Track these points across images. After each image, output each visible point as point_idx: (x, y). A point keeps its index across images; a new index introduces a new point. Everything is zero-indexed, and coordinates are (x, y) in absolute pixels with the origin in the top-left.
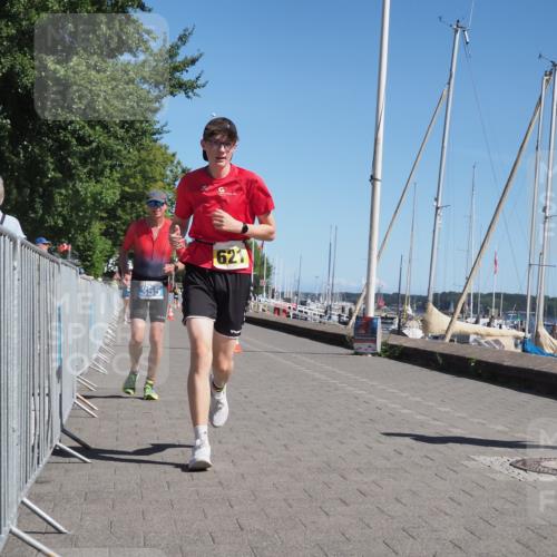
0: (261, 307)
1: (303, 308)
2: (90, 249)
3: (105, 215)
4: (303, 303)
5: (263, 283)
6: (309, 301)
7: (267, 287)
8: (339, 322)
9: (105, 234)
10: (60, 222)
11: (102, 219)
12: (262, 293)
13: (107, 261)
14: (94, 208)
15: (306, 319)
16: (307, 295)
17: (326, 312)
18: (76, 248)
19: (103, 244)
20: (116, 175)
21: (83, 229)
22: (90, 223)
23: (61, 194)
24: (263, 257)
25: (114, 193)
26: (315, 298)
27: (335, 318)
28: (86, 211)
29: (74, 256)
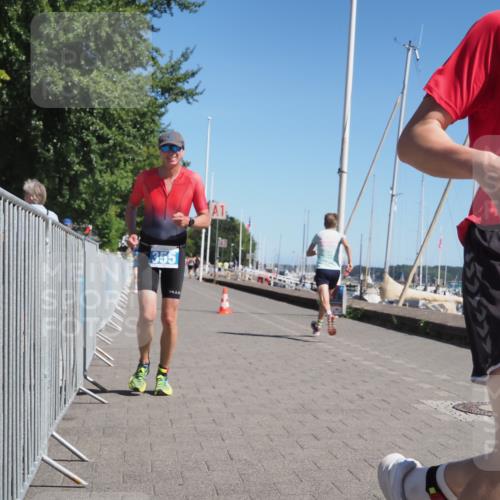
0: (248, 276)
1: (281, 277)
2: (107, 228)
3: (119, 200)
4: (282, 273)
5: (249, 256)
6: (287, 272)
7: (253, 260)
8: (312, 289)
9: (120, 215)
10: (83, 206)
11: (117, 203)
12: (248, 265)
13: (121, 238)
14: (111, 194)
15: (284, 286)
16: (285, 267)
17: (301, 281)
18: (96, 227)
19: (118, 224)
20: (130, 167)
21: (102, 211)
22: (107, 207)
23: (84, 183)
24: (249, 235)
25: (128, 182)
26: (292, 269)
27: (308, 286)
28: (104, 196)
29: (94, 234)
